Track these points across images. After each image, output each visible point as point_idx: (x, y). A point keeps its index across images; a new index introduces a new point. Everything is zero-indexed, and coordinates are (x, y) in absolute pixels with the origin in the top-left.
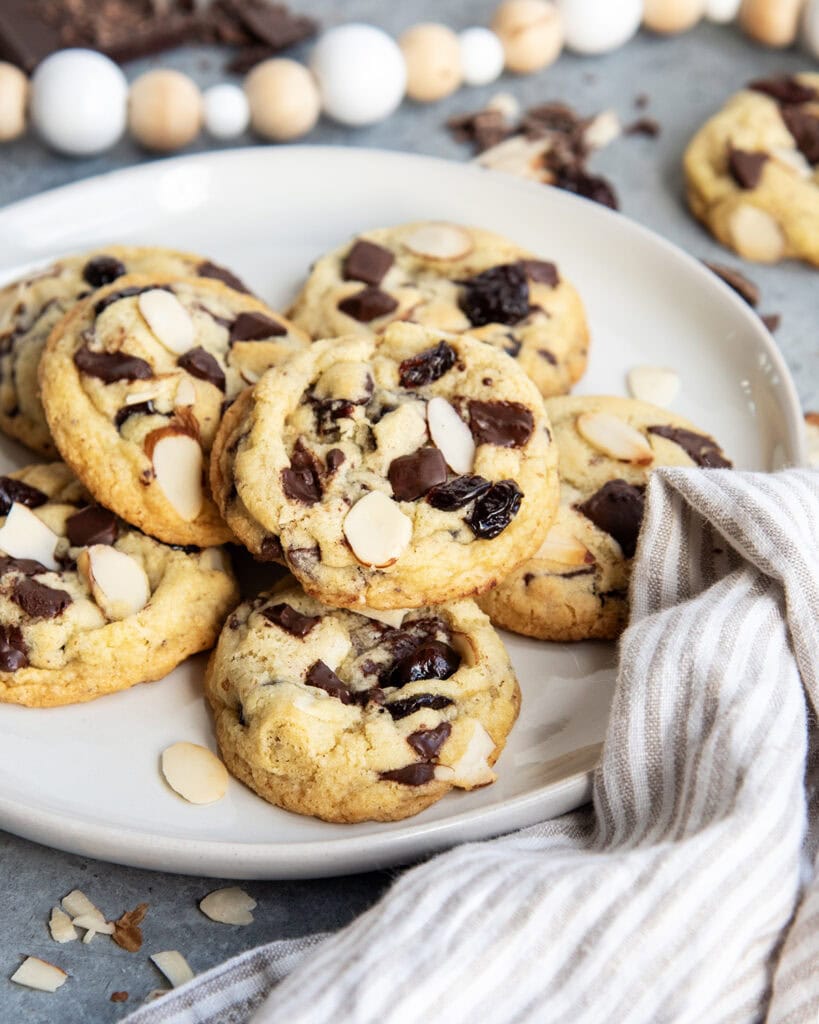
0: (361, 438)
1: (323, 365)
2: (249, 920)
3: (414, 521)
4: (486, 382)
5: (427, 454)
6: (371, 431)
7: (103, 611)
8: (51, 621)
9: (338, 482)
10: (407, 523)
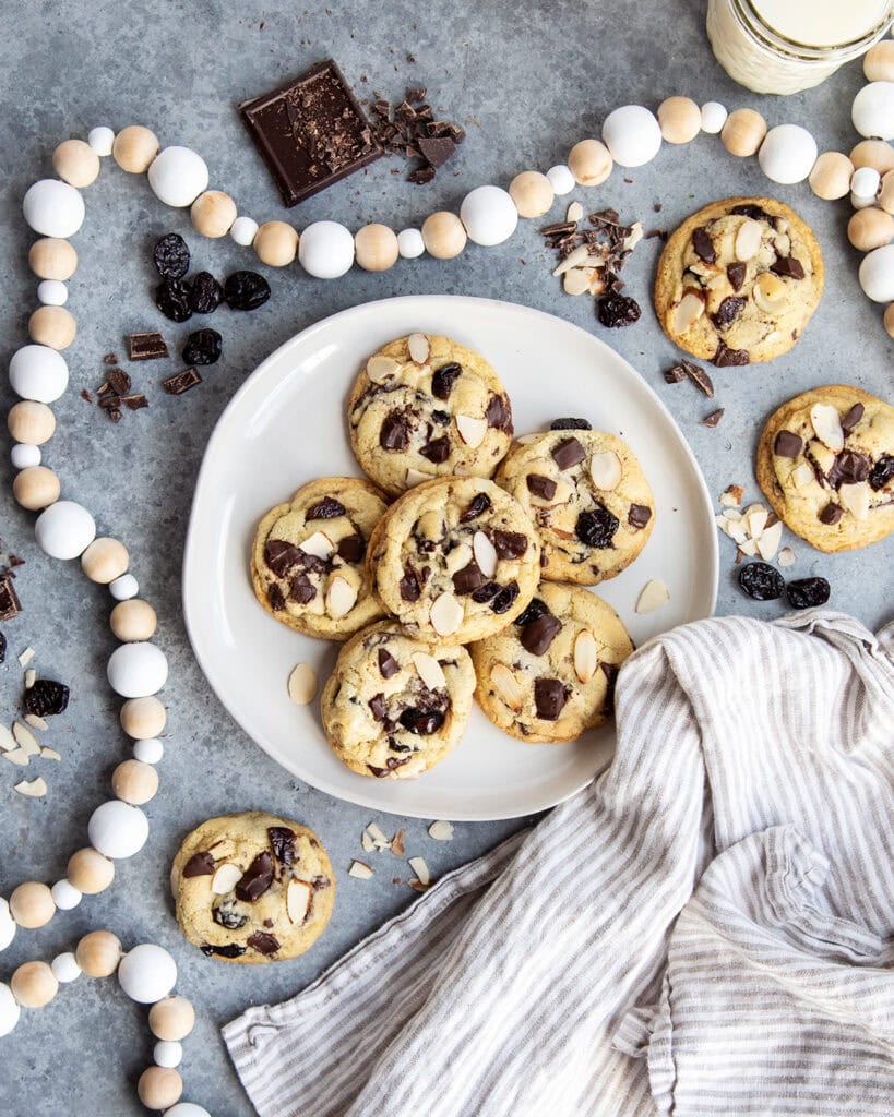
0: (440, 560)
1: (421, 513)
2: (451, 838)
3: (465, 608)
4: (504, 521)
5: (472, 568)
6: (444, 558)
7: (326, 609)
8: (300, 605)
9: (427, 588)
10: (462, 609)
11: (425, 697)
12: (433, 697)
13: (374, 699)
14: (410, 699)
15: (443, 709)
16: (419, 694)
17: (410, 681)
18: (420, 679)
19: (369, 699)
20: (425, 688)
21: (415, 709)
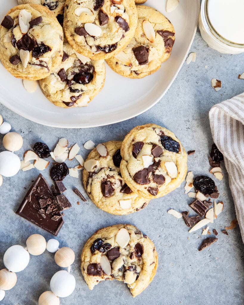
11: (83, 67)
12: (86, 67)
13: (60, 71)
14: (76, 69)
15: (91, 71)
16: (80, 66)
17: (75, 62)
18: (79, 60)
19: (57, 72)
20: (82, 63)
21: (79, 73)
